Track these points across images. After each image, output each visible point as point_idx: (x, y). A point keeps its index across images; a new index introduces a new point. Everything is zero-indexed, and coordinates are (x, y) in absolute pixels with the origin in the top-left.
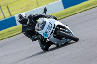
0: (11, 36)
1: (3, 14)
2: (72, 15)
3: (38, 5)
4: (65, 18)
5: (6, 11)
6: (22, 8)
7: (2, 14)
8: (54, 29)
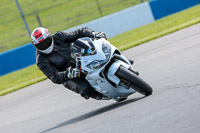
3: (101, 13)
6: (68, 19)
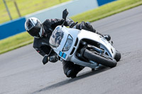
0: (20, 47)
1: (9, 14)
2: (111, 15)
4: (99, 19)
5: (12, 9)
6: (37, 5)
7: (7, 13)
8: (76, 45)
